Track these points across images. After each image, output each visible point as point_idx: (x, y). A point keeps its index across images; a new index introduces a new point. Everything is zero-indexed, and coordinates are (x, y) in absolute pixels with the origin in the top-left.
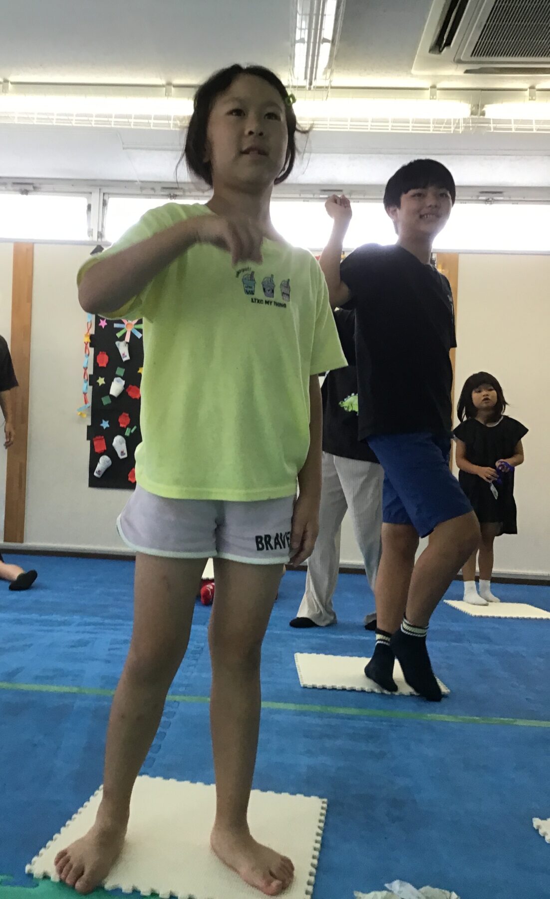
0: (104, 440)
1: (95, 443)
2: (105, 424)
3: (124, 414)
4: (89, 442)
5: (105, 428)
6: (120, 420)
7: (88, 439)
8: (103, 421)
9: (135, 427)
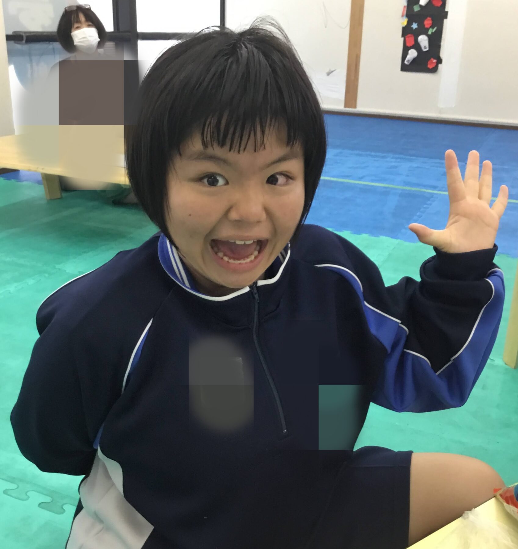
0: (412, 37)
1: (407, 39)
2: (415, 26)
3: (427, 18)
4: (403, 39)
6: (425, 23)
7: (402, 36)
8: (414, 23)
9: (436, 28)
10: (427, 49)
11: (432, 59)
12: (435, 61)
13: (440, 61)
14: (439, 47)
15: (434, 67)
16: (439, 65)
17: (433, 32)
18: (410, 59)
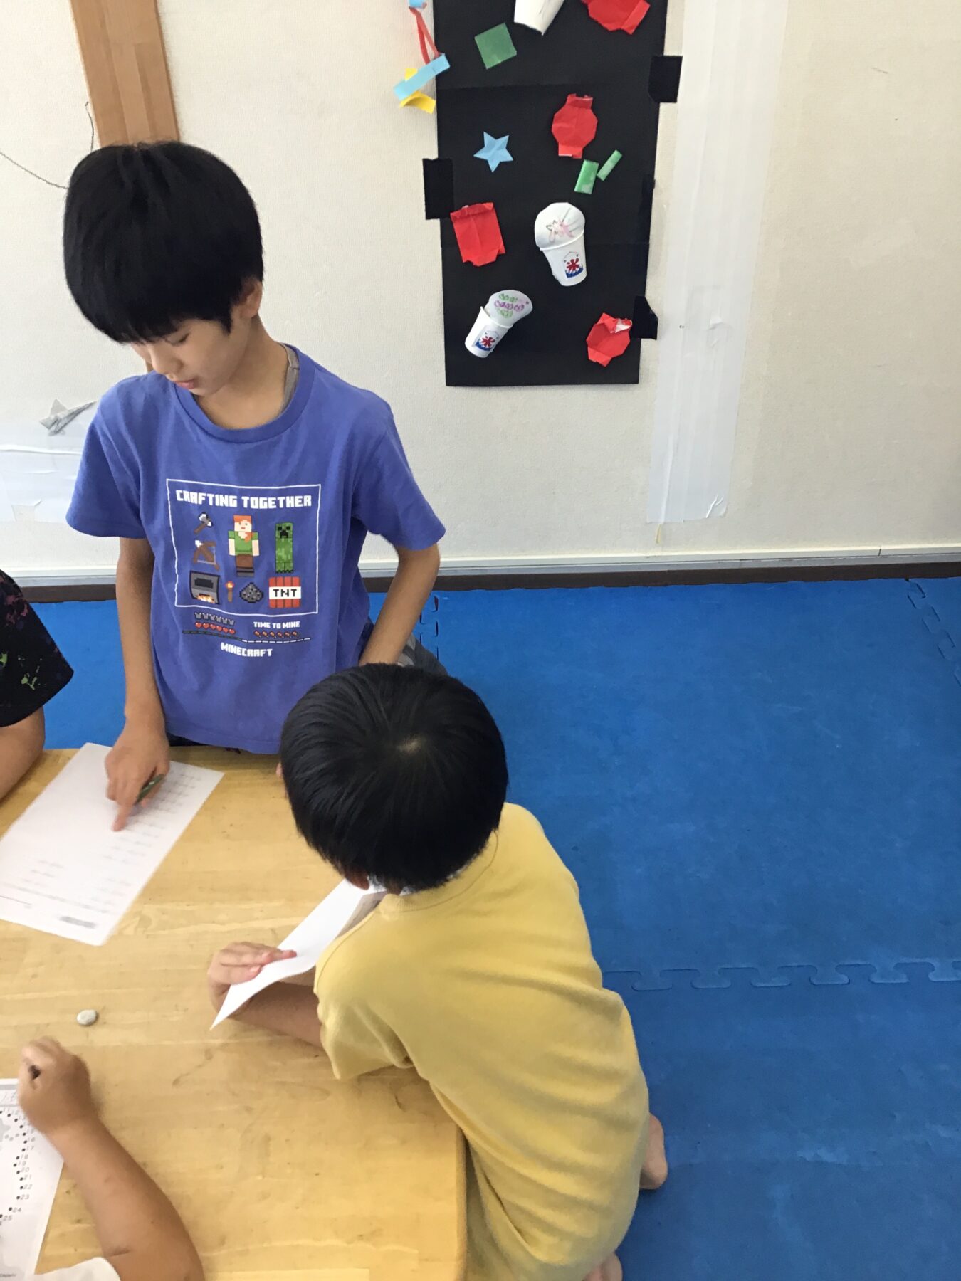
0: (493, 215)
1: (456, 226)
2: (495, 152)
4: (436, 223)
5: (493, 166)
6: (556, 130)
7: (429, 215)
8: (487, 138)
9: (616, 156)
10: (581, 277)
11: (605, 319)
12: (622, 326)
13: (646, 325)
15: (622, 353)
16: (646, 344)
17: (603, 178)
18: (489, 336)
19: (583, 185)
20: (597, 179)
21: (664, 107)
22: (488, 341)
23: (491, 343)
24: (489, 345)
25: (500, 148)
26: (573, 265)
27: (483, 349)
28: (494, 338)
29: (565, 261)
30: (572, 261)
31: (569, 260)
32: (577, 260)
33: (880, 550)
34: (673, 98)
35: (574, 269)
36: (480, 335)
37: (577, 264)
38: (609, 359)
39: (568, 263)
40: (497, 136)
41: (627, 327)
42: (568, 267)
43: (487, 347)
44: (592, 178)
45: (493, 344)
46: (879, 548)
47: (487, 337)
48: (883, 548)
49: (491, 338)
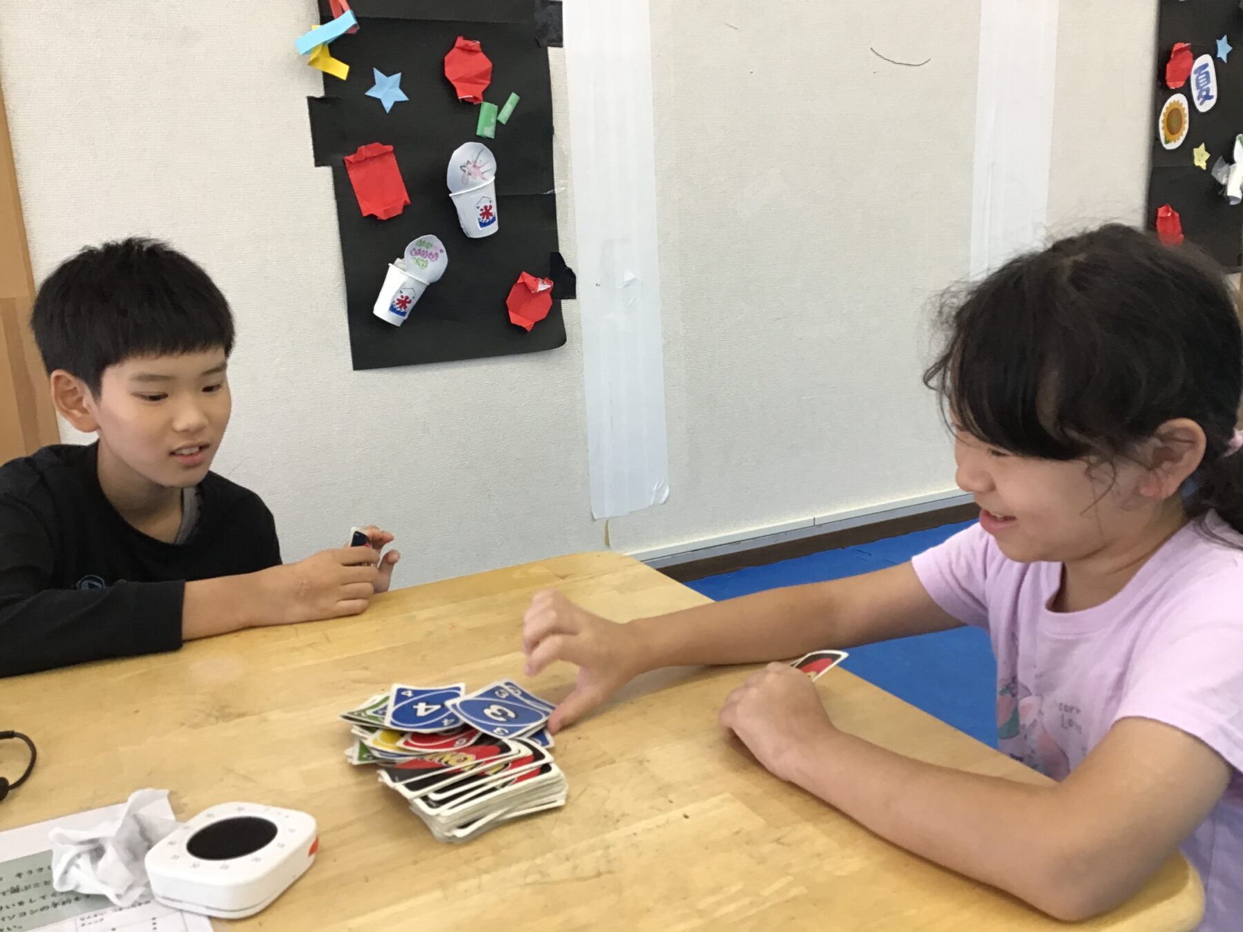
0: (392, 160)
1: (354, 175)
2: (388, 91)
3: (460, 42)
4: (326, 172)
5: (387, 105)
6: (450, 73)
7: (319, 163)
8: (378, 75)
9: (513, 98)
10: (493, 228)
11: (526, 278)
12: (543, 286)
13: (565, 283)
14: (547, 207)
15: (545, 317)
16: (566, 304)
17: (504, 122)
18: (405, 294)
19: (486, 128)
20: (498, 122)
21: (552, 51)
22: (403, 302)
23: (407, 305)
24: (405, 307)
25: (392, 87)
26: (486, 212)
27: (398, 313)
28: (410, 298)
29: (478, 207)
30: (486, 207)
31: (482, 207)
32: (491, 207)
33: (814, 519)
34: (558, 42)
35: (488, 218)
36: (394, 296)
37: (490, 211)
38: (533, 323)
39: (482, 210)
40: (388, 74)
41: (549, 286)
42: (481, 215)
43: (403, 310)
44: (493, 121)
45: (410, 306)
46: (812, 518)
47: (402, 297)
48: (817, 516)
49: (407, 298)
